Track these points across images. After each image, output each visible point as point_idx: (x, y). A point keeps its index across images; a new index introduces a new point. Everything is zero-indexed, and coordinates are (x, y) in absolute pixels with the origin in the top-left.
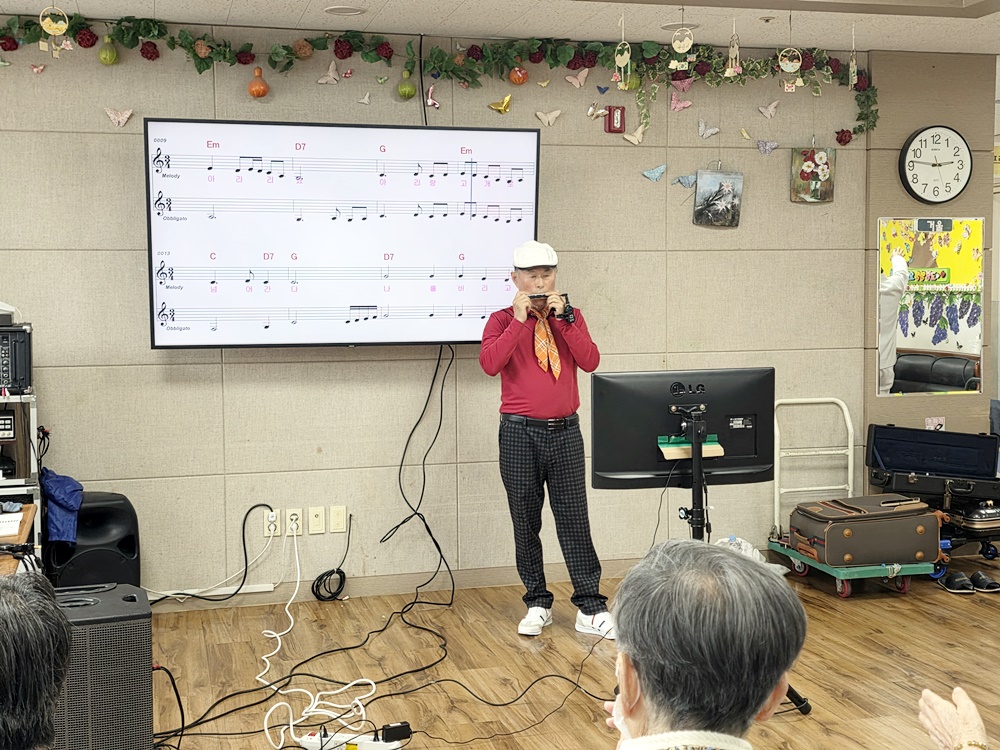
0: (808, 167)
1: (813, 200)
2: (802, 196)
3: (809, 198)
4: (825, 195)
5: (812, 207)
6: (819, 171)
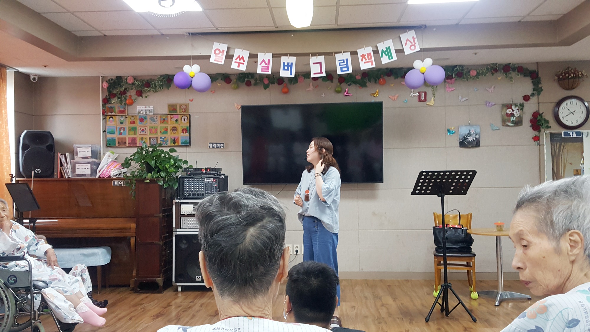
0: (509, 111)
1: (512, 125)
2: (507, 123)
3: (510, 124)
4: (518, 123)
5: (512, 128)
6: (514, 113)
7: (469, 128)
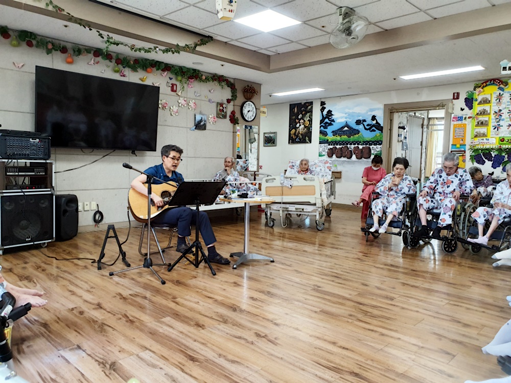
0: (221, 108)
3: (221, 117)
4: (225, 116)
5: (222, 120)
7: (201, 116)
